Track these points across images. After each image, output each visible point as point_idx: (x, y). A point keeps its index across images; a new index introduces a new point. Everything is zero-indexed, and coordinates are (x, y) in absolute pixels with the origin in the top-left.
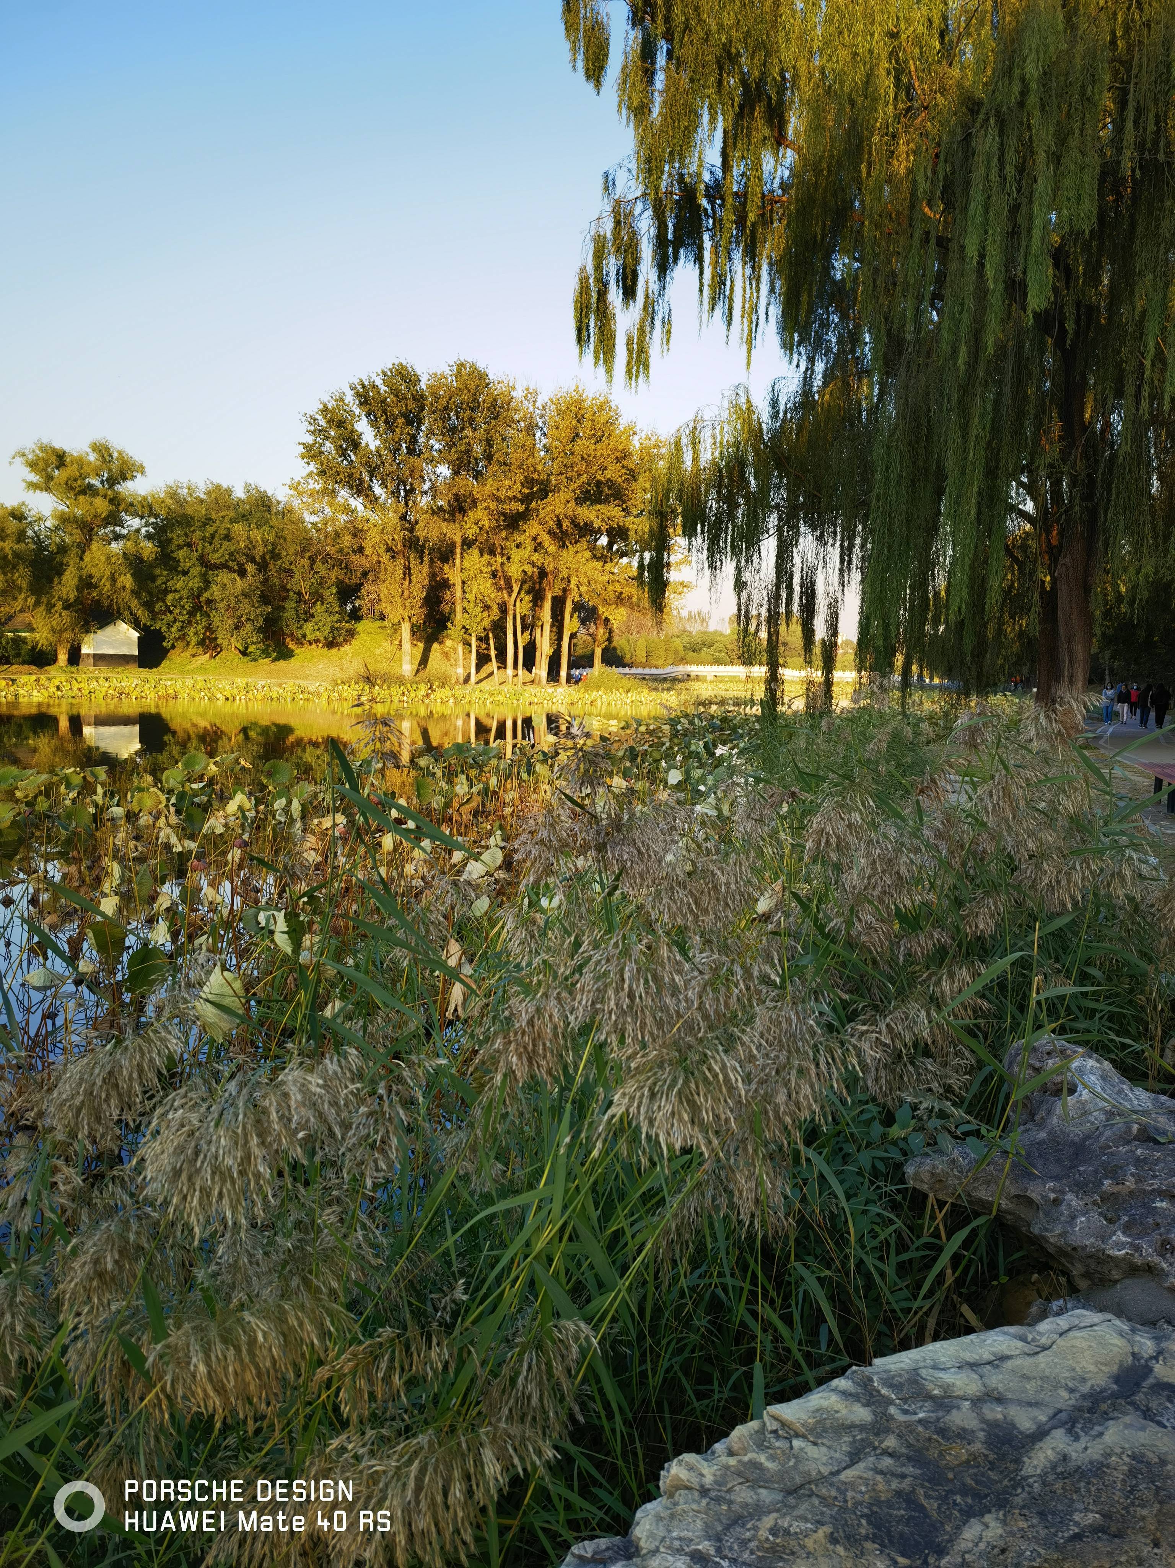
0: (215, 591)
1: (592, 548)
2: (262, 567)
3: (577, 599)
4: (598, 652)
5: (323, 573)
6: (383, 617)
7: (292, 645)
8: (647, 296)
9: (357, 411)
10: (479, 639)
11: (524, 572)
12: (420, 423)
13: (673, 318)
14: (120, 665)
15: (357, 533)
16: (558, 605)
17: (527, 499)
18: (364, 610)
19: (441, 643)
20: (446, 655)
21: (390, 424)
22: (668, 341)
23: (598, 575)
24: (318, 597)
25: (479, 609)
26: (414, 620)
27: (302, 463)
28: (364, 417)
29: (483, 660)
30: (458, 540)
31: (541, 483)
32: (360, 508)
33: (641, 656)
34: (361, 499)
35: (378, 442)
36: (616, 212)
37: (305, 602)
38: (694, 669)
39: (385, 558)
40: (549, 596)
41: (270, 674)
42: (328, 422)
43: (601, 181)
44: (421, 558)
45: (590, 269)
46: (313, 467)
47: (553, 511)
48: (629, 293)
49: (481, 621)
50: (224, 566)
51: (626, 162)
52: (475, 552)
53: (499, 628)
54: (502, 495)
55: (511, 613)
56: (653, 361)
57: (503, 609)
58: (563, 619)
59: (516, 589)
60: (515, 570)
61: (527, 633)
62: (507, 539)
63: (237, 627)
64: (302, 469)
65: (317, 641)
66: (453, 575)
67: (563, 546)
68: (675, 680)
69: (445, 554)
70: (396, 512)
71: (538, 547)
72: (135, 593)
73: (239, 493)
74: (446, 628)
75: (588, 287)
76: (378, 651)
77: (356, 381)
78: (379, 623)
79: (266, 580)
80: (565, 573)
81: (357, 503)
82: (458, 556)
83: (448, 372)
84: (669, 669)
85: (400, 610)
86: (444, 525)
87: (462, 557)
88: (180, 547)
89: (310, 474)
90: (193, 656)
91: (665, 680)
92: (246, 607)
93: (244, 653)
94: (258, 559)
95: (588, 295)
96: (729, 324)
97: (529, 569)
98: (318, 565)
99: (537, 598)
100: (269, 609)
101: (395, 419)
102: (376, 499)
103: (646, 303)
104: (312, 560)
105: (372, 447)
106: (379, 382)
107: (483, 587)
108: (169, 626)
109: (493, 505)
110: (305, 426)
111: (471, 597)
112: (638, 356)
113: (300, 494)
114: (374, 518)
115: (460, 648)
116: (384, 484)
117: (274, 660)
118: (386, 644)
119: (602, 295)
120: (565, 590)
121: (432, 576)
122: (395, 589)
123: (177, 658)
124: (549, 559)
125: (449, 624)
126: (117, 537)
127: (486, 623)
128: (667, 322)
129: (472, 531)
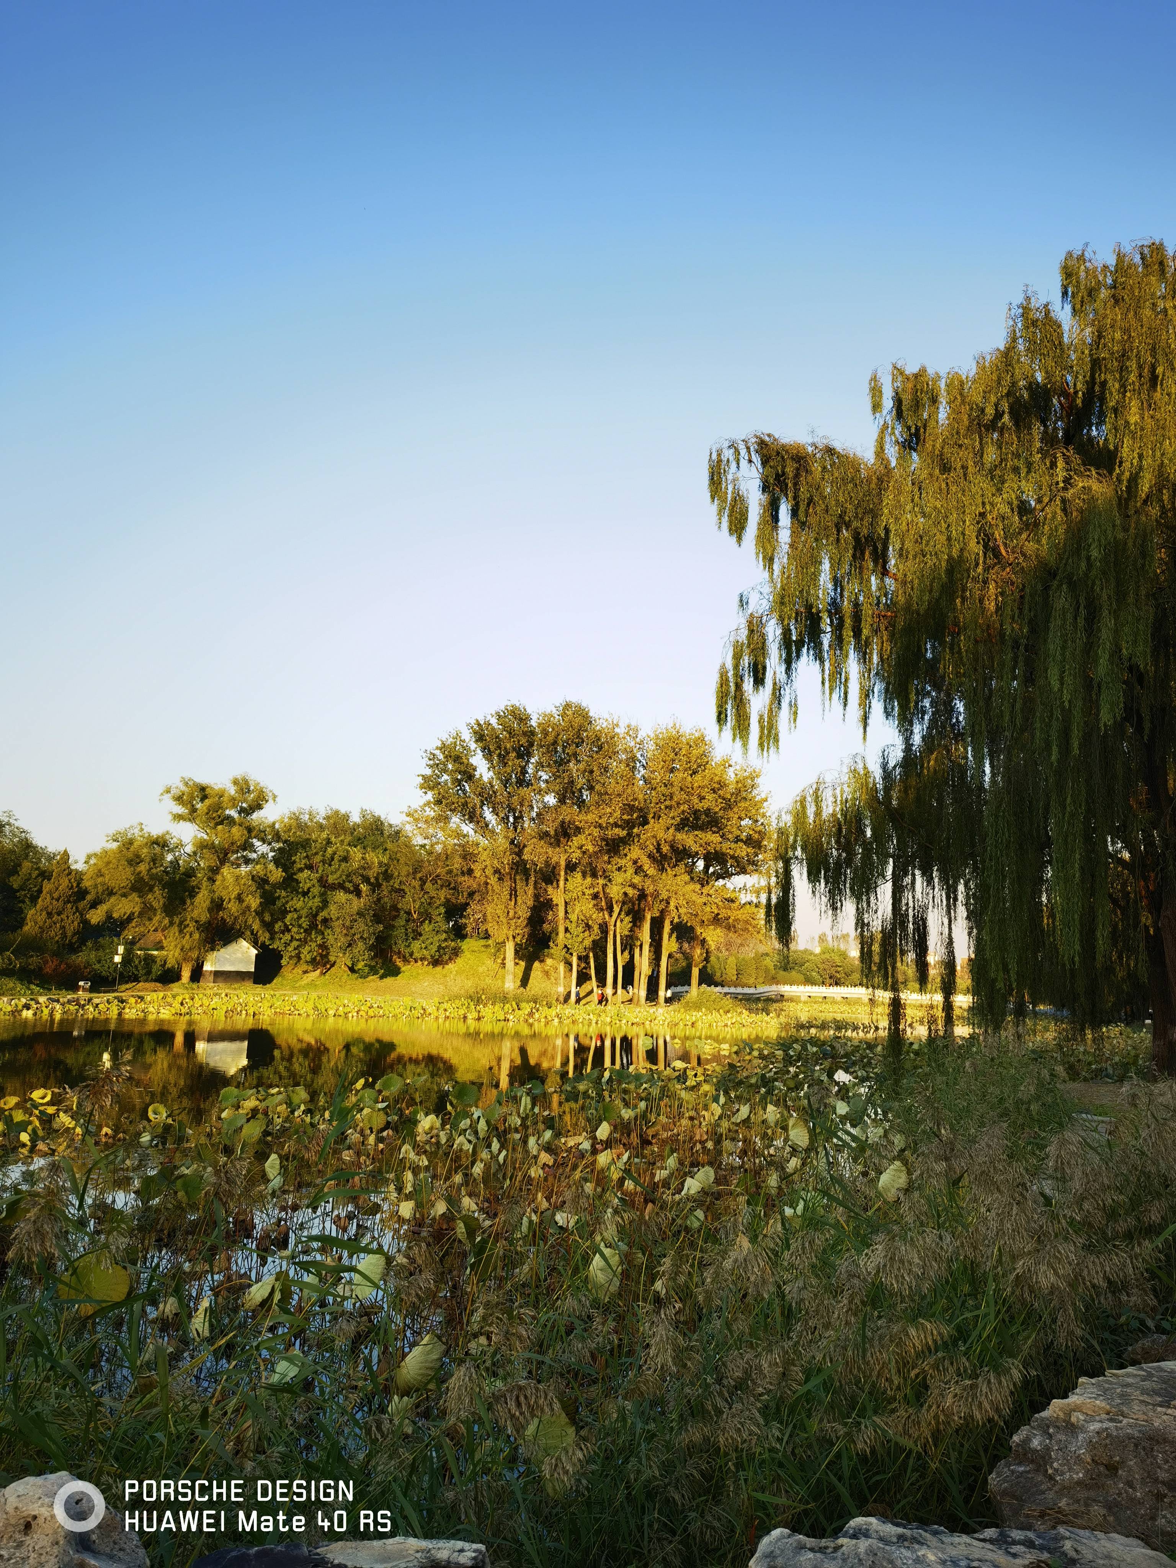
0: (332, 911)
1: (690, 870)
2: (375, 886)
3: (676, 920)
4: (695, 972)
5: (433, 893)
6: (487, 936)
7: (399, 963)
8: (775, 684)
9: (473, 746)
10: (580, 958)
11: (625, 894)
12: (529, 755)
13: (799, 702)
14: (237, 981)
15: (468, 855)
16: (657, 926)
17: (629, 825)
18: (469, 929)
19: (542, 961)
20: (547, 973)
21: (503, 759)
22: (795, 720)
23: (694, 897)
24: (427, 916)
25: (580, 929)
26: (518, 939)
27: (420, 792)
28: (479, 751)
29: (583, 978)
30: (563, 863)
31: (641, 810)
32: (472, 832)
33: (731, 974)
34: (471, 825)
35: (491, 773)
36: (750, 623)
37: (414, 921)
38: (786, 989)
39: (493, 880)
40: (648, 917)
41: (377, 991)
42: (446, 757)
43: (737, 599)
44: (527, 880)
45: (729, 665)
46: (430, 796)
47: (654, 837)
48: (759, 681)
49: (583, 940)
50: (341, 886)
51: (759, 587)
52: (578, 875)
53: (599, 947)
54: (603, 821)
55: (611, 933)
56: (781, 736)
57: (604, 928)
58: (661, 939)
59: (616, 909)
60: (615, 892)
61: (626, 953)
62: (609, 863)
63: (350, 945)
64: (420, 799)
65: (422, 959)
66: (557, 896)
67: (662, 870)
68: (769, 1000)
69: (549, 876)
70: (506, 837)
71: (639, 870)
72: (259, 913)
73: (355, 818)
74: (548, 947)
75: (727, 680)
76: (481, 969)
77: (473, 722)
78: (483, 942)
79: (379, 900)
80: (664, 895)
81: (468, 829)
82: (562, 878)
83: (555, 712)
84: (761, 989)
85: (505, 931)
86: (550, 851)
87: (566, 880)
88: (301, 870)
89: (428, 803)
90: (305, 972)
91: (758, 999)
92: (361, 926)
93: (352, 970)
94: (372, 880)
95: (728, 685)
96: (845, 705)
97: (631, 892)
98: (428, 886)
99: (637, 918)
100: (381, 927)
101: (508, 753)
102: (487, 825)
103: (774, 689)
104: (423, 881)
105: (485, 779)
106: (494, 721)
107: (585, 908)
108: (287, 944)
109: (596, 832)
110: (426, 761)
111: (573, 917)
112: (769, 732)
113: (417, 820)
114: (484, 842)
115: (562, 967)
116: (495, 812)
117: (382, 978)
118: (489, 962)
119: (738, 687)
120: (662, 912)
121: (536, 897)
122: (500, 910)
123: (289, 973)
124: (648, 882)
125: (551, 944)
126: (247, 861)
127: (588, 943)
128: (794, 707)
129: (576, 855)
